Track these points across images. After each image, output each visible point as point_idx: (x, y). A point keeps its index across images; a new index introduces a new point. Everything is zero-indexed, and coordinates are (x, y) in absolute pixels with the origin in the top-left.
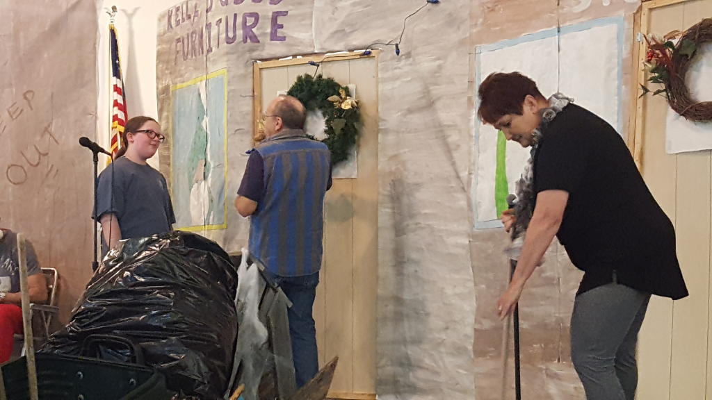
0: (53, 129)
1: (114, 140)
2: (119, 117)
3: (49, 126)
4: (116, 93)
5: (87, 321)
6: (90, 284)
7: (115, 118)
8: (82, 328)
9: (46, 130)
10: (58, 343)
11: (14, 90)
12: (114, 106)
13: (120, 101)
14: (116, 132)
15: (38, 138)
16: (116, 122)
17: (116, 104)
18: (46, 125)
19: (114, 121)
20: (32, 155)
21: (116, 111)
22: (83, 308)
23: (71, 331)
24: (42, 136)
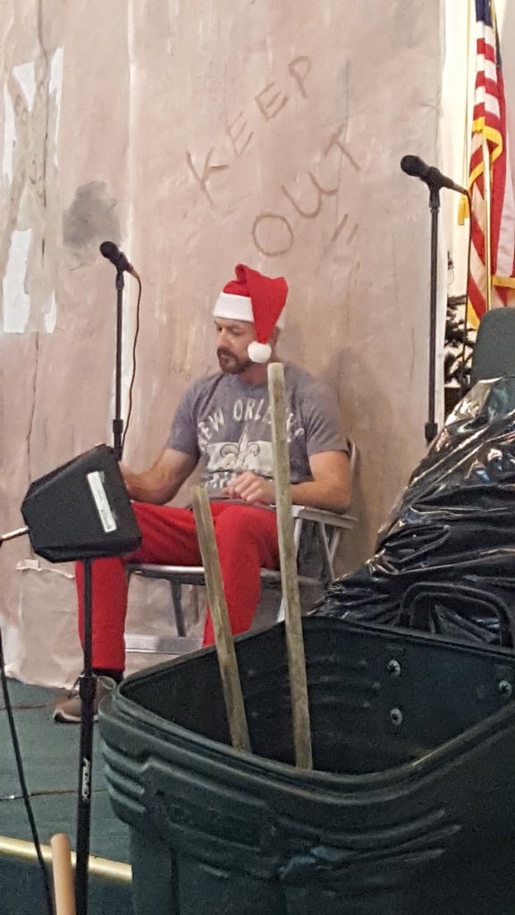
0: (347, 138)
1: (476, 159)
2: (488, 108)
3: (340, 130)
4: (481, 57)
5: (410, 553)
6: (417, 473)
7: (479, 111)
8: (399, 566)
9: (334, 139)
10: (348, 598)
11: (270, 55)
12: (477, 85)
13: (491, 74)
14: (481, 141)
15: (317, 159)
16: (482, 120)
17: (481, 80)
18: (333, 129)
19: (476, 117)
20: (303, 194)
21: (482, 96)
22: (401, 524)
23: (378, 574)
24: (326, 153)
